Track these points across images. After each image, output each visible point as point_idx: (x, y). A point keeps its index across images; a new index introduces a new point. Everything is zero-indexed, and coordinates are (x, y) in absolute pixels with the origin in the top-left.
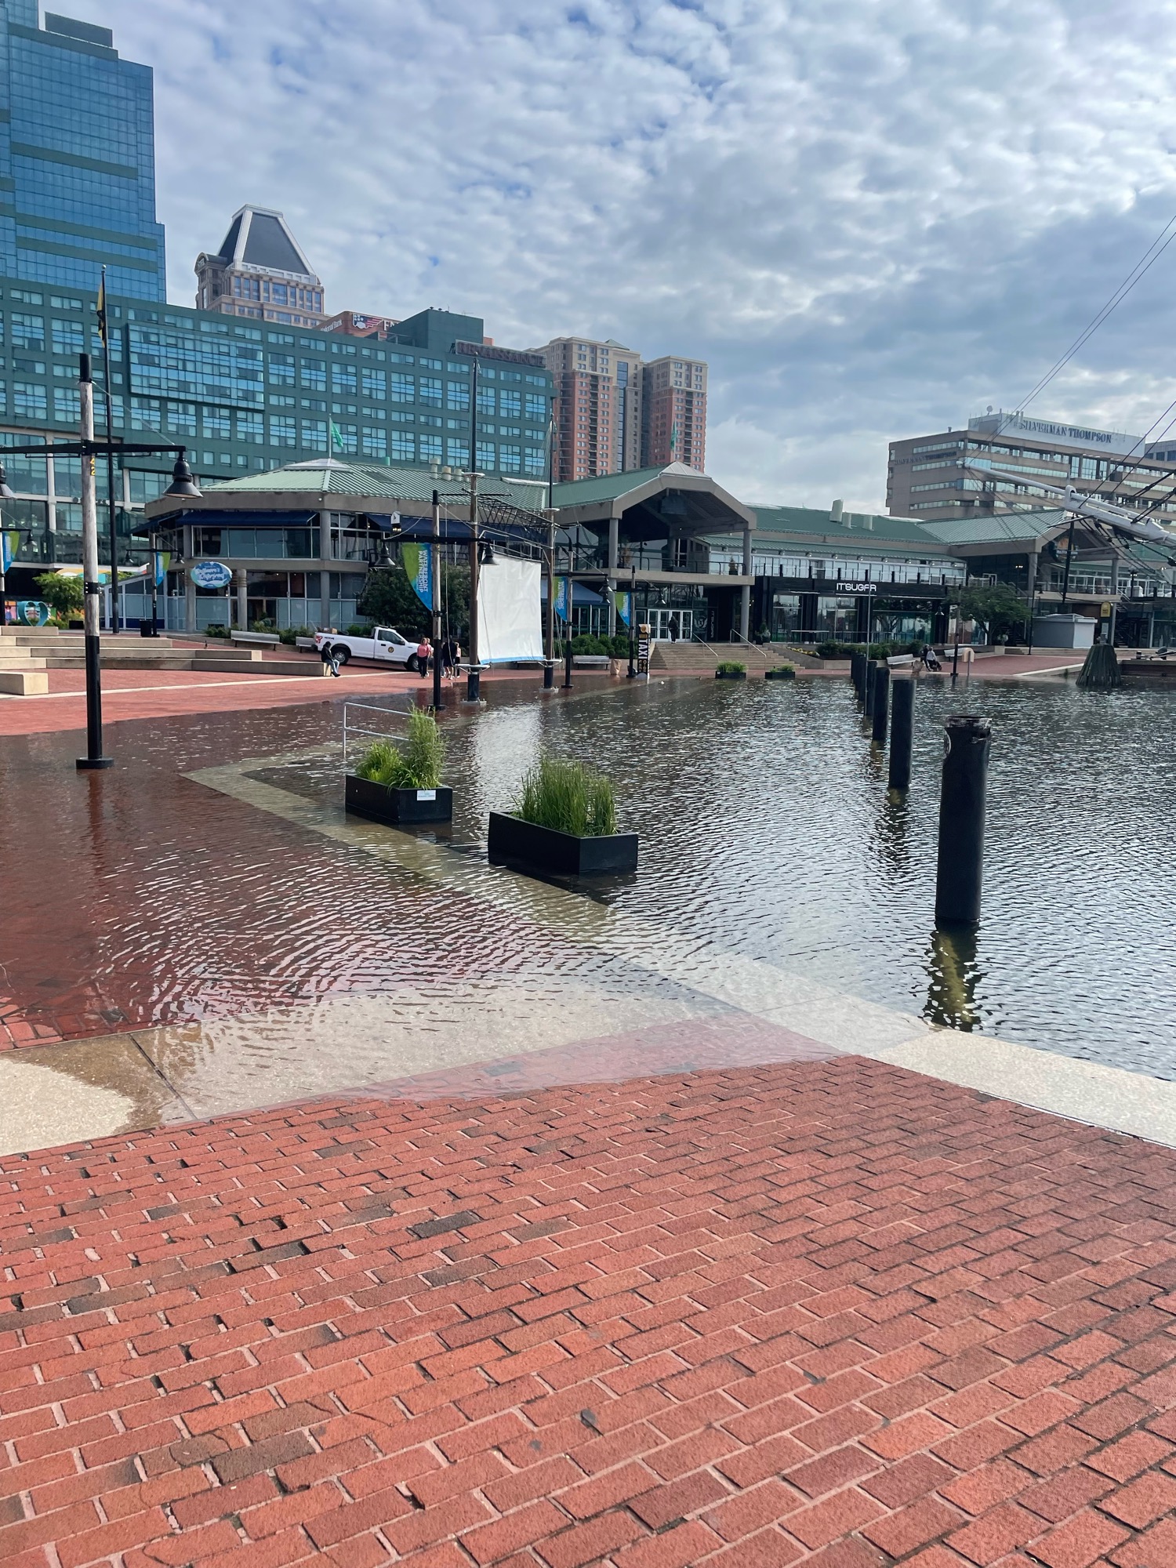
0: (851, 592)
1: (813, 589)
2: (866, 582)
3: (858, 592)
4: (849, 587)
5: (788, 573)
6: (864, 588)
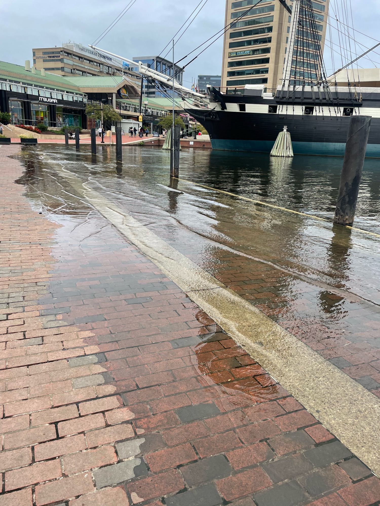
0: (46, 102)
1: (28, 98)
2: (51, 98)
3: (49, 102)
4: (45, 100)
5: (14, 89)
6: (52, 101)
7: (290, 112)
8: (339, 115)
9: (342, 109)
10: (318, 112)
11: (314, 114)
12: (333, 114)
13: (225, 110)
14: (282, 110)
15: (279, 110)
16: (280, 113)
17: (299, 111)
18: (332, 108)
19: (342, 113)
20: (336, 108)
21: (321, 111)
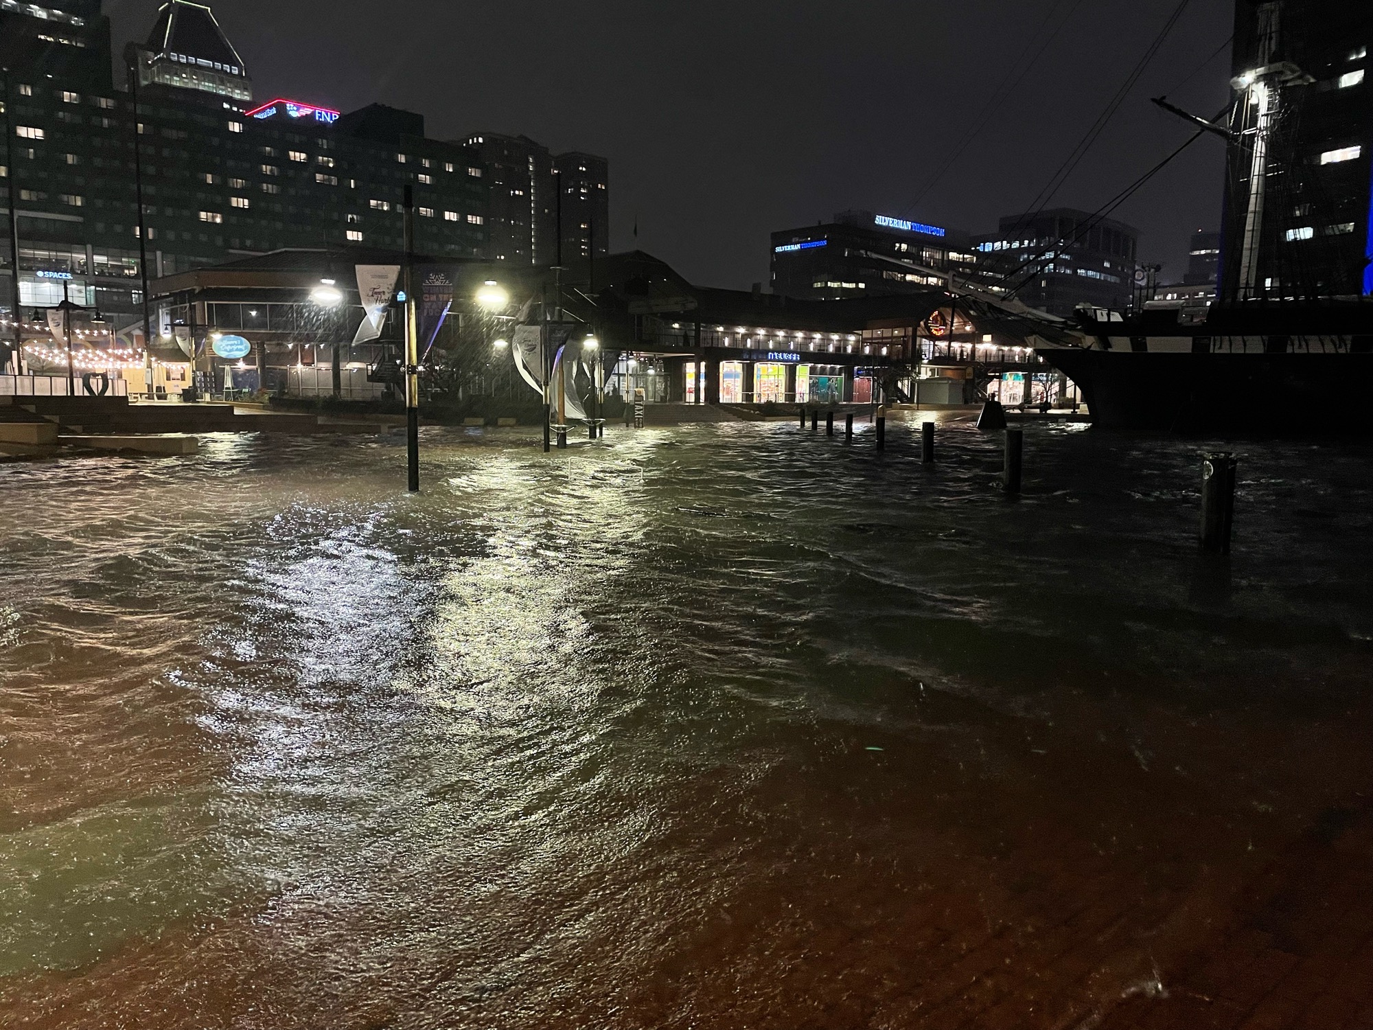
7: (1238, 349)
8: (1342, 351)
9: (1349, 338)
10: (1295, 347)
11: (1289, 350)
12: (1330, 349)
13: (1110, 350)
14: (1222, 346)
15: (1214, 345)
16: (1217, 351)
17: (1255, 345)
18: (1327, 339)
19: (1349, 346)
20: (1335, 337)
21: (1304, 346)
